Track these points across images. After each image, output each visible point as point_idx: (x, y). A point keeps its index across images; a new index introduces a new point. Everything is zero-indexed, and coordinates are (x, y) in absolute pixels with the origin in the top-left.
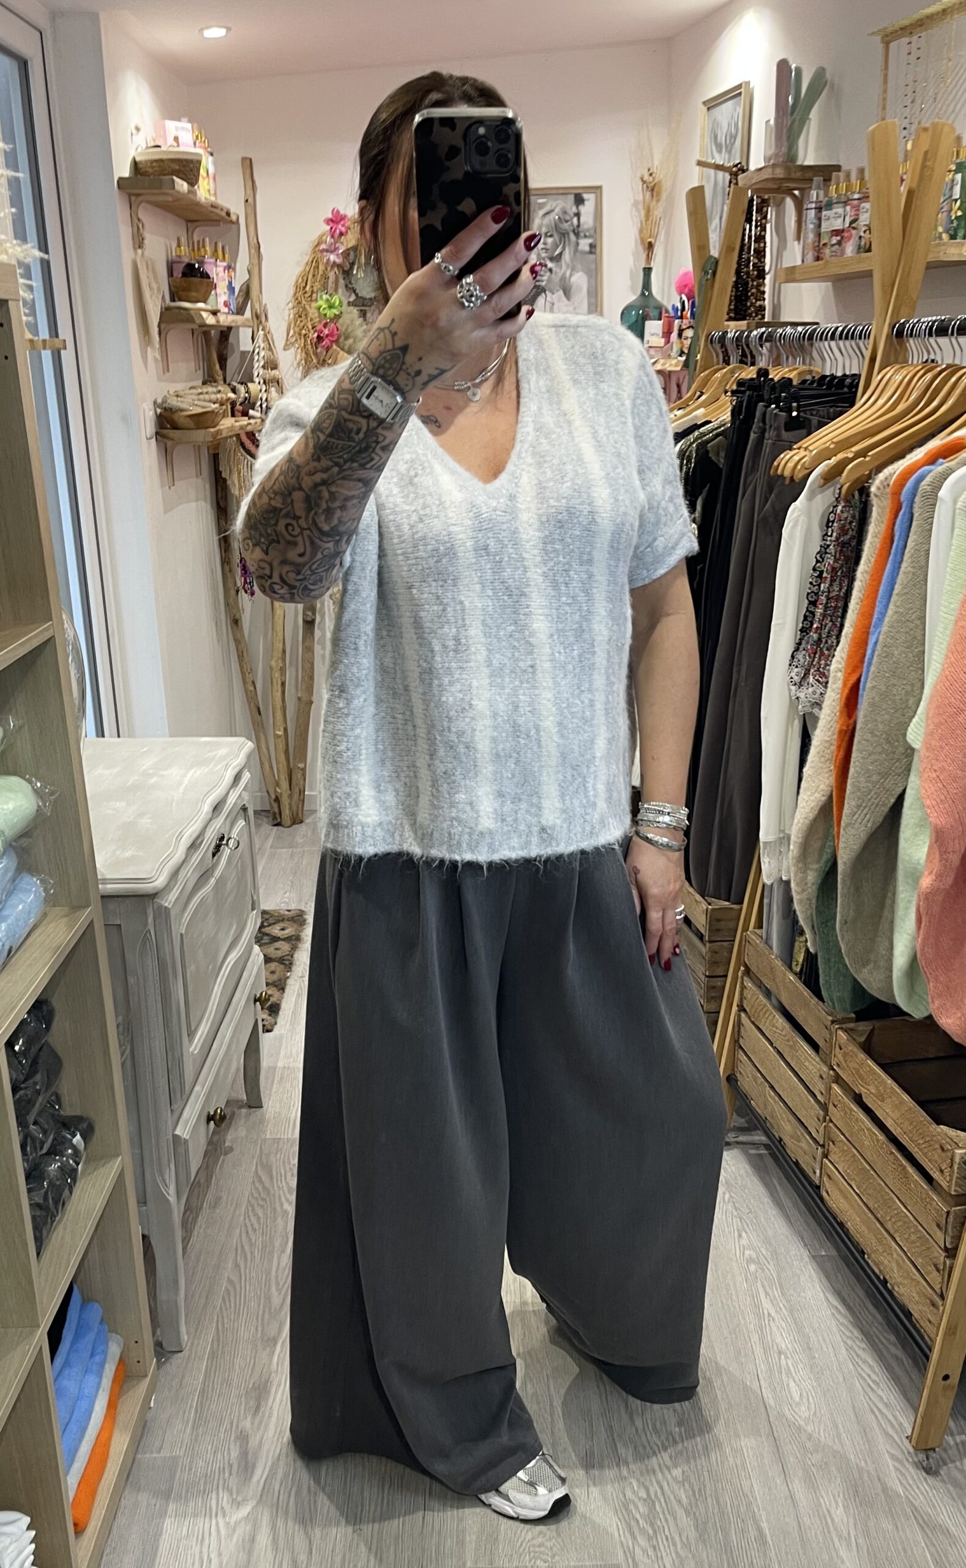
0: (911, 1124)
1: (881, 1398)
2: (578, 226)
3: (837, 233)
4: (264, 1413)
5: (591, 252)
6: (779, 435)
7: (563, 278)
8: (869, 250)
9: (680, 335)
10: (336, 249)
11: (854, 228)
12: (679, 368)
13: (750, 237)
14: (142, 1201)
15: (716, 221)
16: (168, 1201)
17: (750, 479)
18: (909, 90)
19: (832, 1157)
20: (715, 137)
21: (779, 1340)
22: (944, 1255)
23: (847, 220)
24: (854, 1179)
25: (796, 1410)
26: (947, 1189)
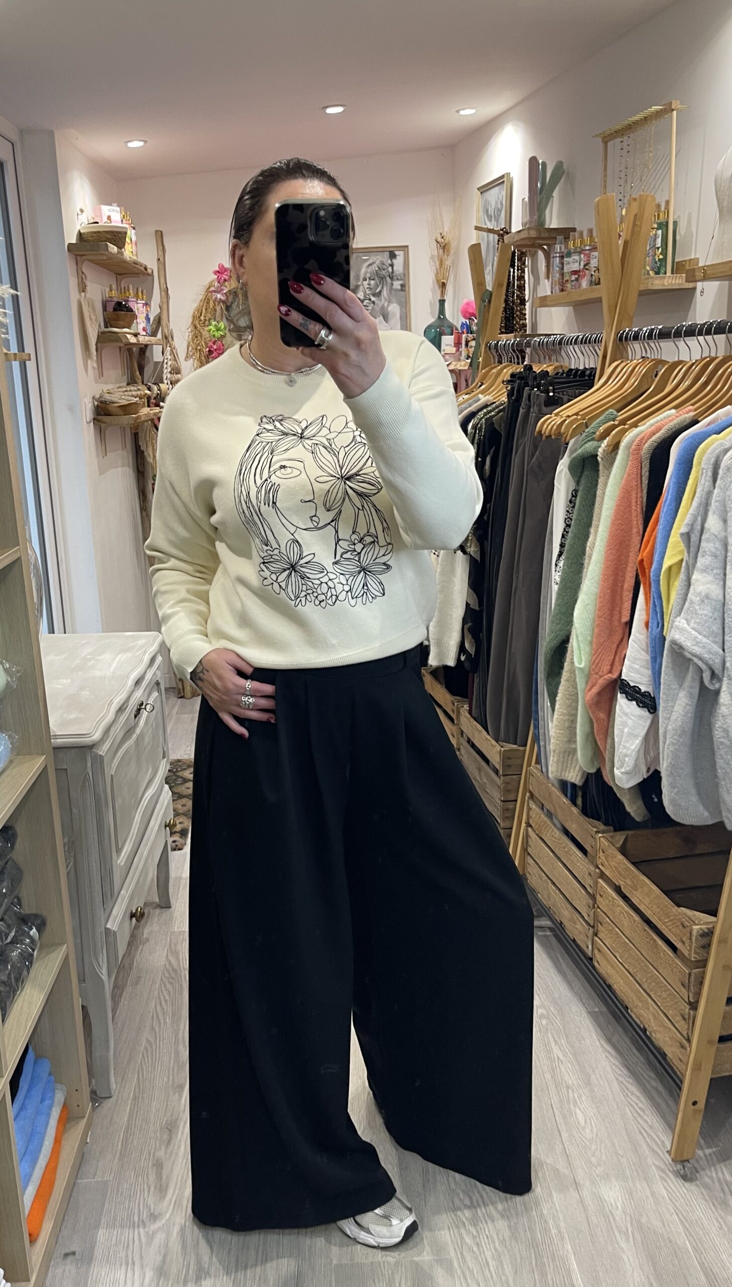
0: (658, 907)
1: (647, 1122)
2: (393, 272)
3: (575, 272)
4: (174, 1146)
5: (402, 290)
6: (540, 410)
7: (383, 307)
8: (599, 283)
9: (467, 345)
10: (223, 290)
11: (587, 269)
12: (466, 368)
13: (514, 278)
14: (82, 980)
15: (490, 267)
16: (101, 979)
17: (520, 441)
18: (623, 175)
19: (600, 935)
20: (487, 211)
21: (566, 1078)
22: (688, 1007)
23: (582, 264)
24: (617, 951)
25: (583, 1133)
26: (688, 955)
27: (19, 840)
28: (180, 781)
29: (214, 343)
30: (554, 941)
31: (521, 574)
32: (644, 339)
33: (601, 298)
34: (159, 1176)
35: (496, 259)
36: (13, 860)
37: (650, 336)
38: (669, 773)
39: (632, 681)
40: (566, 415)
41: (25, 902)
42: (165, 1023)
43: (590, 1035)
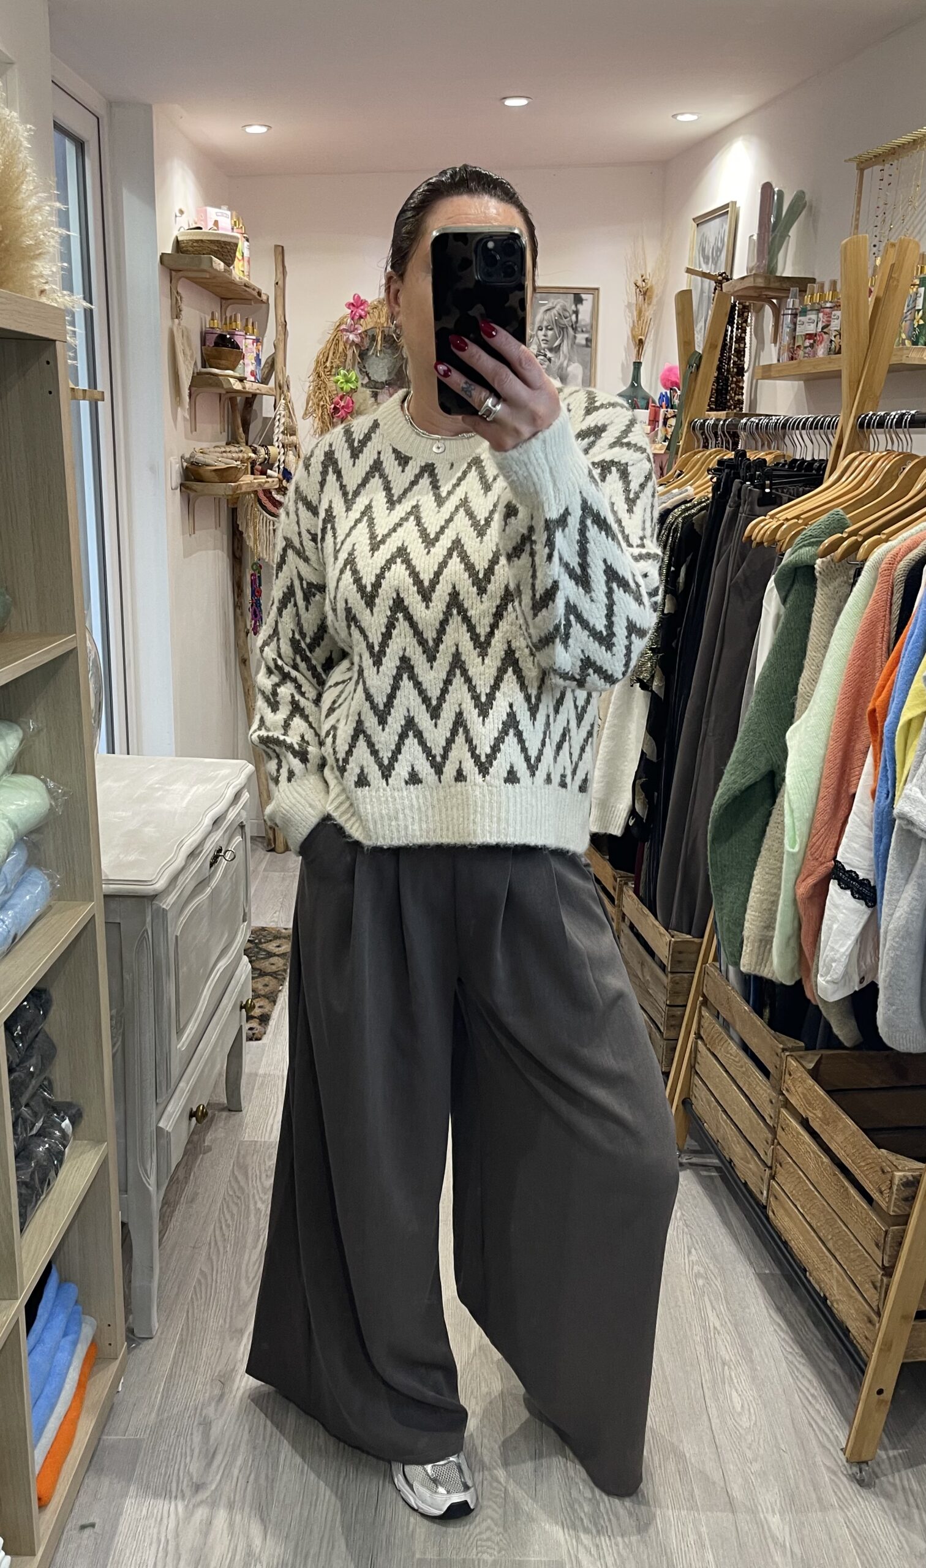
0: (854, 1147)
1: (819, 1412)
2: (577, 321)
3: (810, 336)
4: (227, 1403)
5: (587, 346)
6: (752, 510)
7: (561, 365)
8: (839, 352)
9: (665, 423)
10: (357, 329)
11: (826, 333)
12: (662, 452)
13: (731, 338)
14: (124, 1189)
15: (702, 323)
16: (148, 1189)
18: (880, 212)
19: (779, 1178)
20: (704, 250)
21: (723, 1350)
22: (881, 1273)
23: (821, 325)
24: (799, 1200)
25: (738, 1420)
26: (885, 1209)
27: (54, 1007)
28: (261, 955)
29: (341, 398)
30: (720, 1183)
31: (713, 715)
32: (891, 427)
33: (840, 371)
34: (206, 1438)
36: (45, 1032)
37: (899, 423)
38: (886, 985)
39: (848, 864)
40: (784, 517)
41: (57, 1084)
43: (757, 1302)
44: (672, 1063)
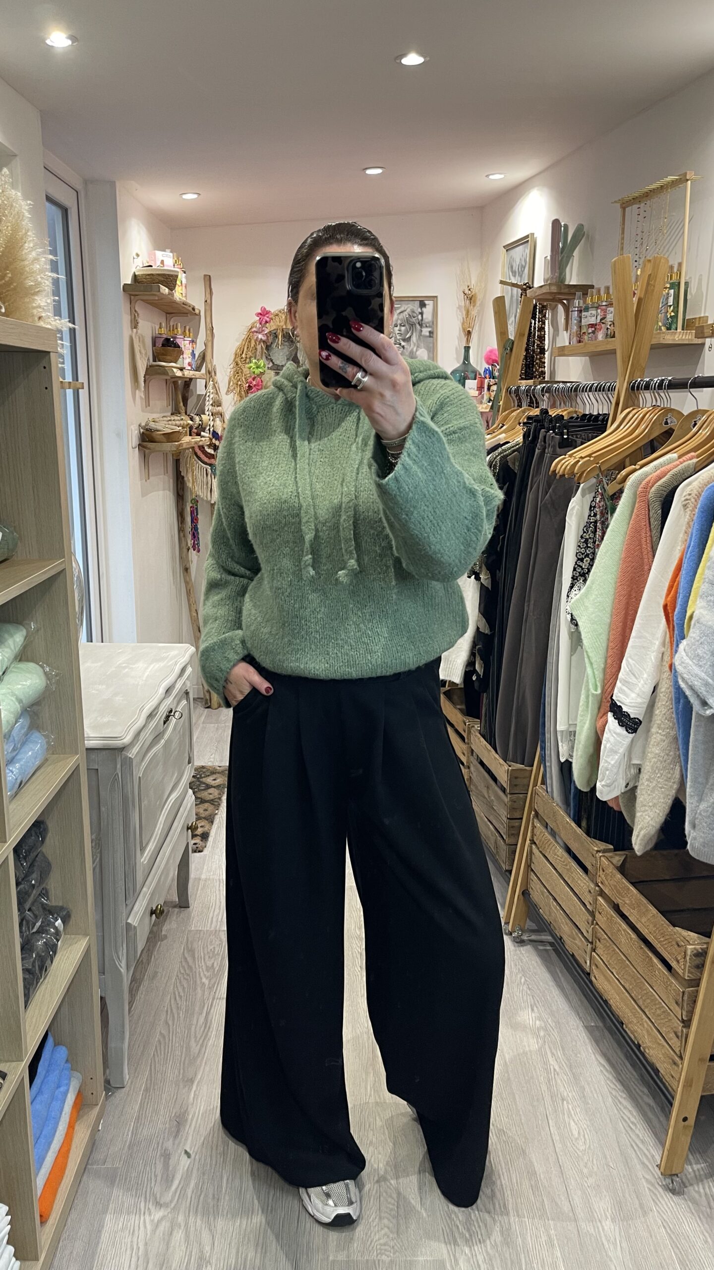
0: (654, 926)
1: (638, 1136)
2: (422, 320)
3: (592, 326)
4: (182, 1136)
5: (430, 337)
6: (554, 451)
7: (412, 352)
8: (614, 337)
9: (489, 389)
10: (263, 331)
11: (603, 323)
12: (488, 410)
13: (535, 328)
14: (102, 972)
15: (512, 319)
16: (120, 971)
17: (535, 479)
18: (639, 238)
19: (598, 951)
20: (512, 267)
21: (562, 1089)
22: (681, 1025)
23: (599, 318)
24: (613, 968)
25: (576, 1144)
26: (681, 974)
27: (49, 835)
28: (203, 787)
29: (254, 379)
30: (554, 955)
31: (532, 602)
32: (655, 389)
33: (615, 350)
34: (166, 1165)
35: (518, 310)
36: (43, 853)
37: (660, 386)
40: (579, 456)
41: (52, 893)
42: (179, 1017)
43: (586, 1048)
44: (513, 863)
